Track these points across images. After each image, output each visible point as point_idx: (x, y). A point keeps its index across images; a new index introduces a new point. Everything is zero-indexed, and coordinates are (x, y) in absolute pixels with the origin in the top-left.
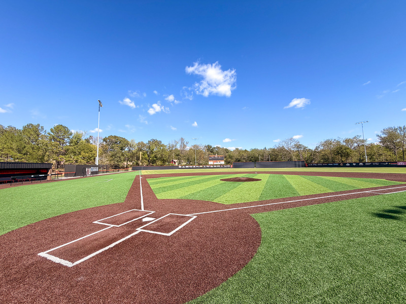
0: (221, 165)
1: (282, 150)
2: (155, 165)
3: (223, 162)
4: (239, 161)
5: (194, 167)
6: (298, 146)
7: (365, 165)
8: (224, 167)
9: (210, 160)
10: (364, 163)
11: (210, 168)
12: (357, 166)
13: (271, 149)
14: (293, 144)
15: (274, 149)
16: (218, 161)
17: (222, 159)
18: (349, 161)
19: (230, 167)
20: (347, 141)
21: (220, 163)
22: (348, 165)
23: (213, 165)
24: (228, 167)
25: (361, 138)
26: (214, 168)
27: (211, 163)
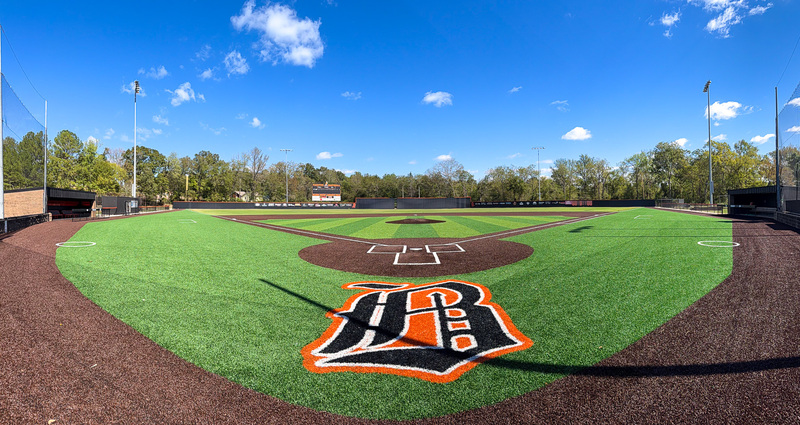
0: (334, 203)
1: (437, 178)
2: (208, 200)
3: (338, 198)
4: (363, 196)
5: (285, 205)
6: (462, 174)
7: (538, 206)
8: (340, 208)
9: (315, 192)
10: (537, 202)
11: (314, 207)
12: (531, 205)
13: (419, 176)
14: (454, 169)
15: (425, 177)
16: (330, 195)
17: (335, 192)
18: (522, 199)
19: (351, 208)
20: (521, 171)
21: (332, 199)
22: (521, 204)
23: (320, 203)
24: (346, 208)
25: (536, 169)
26: (321, 208)
27: (316, 198)
